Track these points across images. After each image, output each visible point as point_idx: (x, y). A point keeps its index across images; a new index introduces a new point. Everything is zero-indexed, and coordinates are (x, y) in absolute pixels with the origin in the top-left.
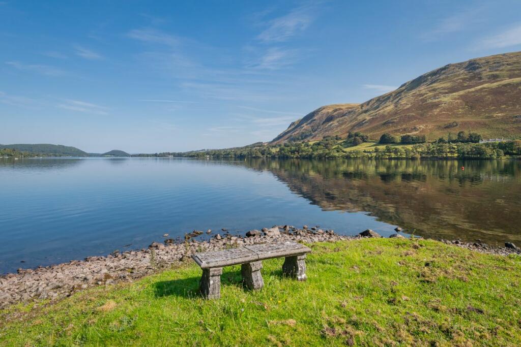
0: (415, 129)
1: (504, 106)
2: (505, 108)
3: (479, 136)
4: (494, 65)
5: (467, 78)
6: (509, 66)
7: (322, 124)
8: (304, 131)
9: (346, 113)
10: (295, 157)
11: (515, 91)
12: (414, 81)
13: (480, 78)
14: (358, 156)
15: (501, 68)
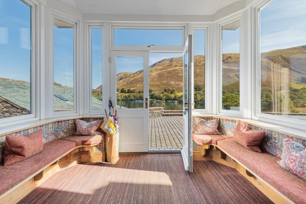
0: (136, 86)
1: (169, 78)
4: (178, 61)
5: (168, 65)
9: (128, 77)
11: (174, 73)
13: (172, 66)
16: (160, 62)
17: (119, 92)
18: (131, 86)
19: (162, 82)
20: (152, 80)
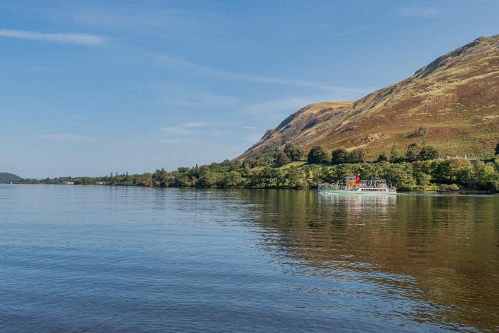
0: (366, 140)
3: (435, 151)
7: (299, 133)
9: (332, 116)
16: (458, 53)
17: (303, 163)
18: (345, 139)
19: (477, 121)
20: (430, 115)
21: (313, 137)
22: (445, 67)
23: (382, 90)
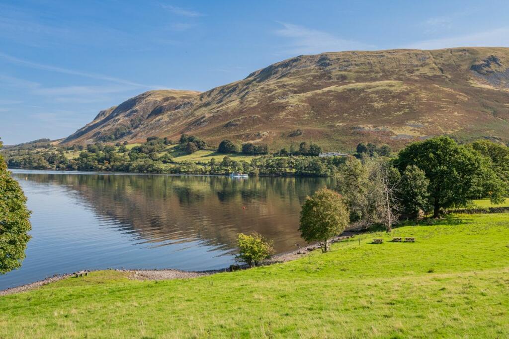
0: (259, 136)
1: (346, 114)
2: (347, 116)
3: (319, 148)
4: (344, 63)
5: (318, 76)
6: (357, 67)
7: (147, 118)
8: (119, 127)
9: (181, 105)
10: (104, 167)
11: (357, 99)
12: (263, 71)
13: (330, 78)
14: (190, 170)
15: (349, 69)
19: (332, 126)
20: (296, 119)
21: (168, 123)
22: (278, 75)
23: (224, 87)
